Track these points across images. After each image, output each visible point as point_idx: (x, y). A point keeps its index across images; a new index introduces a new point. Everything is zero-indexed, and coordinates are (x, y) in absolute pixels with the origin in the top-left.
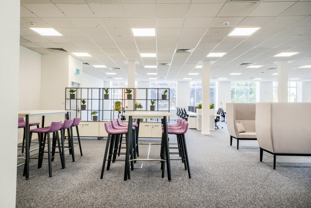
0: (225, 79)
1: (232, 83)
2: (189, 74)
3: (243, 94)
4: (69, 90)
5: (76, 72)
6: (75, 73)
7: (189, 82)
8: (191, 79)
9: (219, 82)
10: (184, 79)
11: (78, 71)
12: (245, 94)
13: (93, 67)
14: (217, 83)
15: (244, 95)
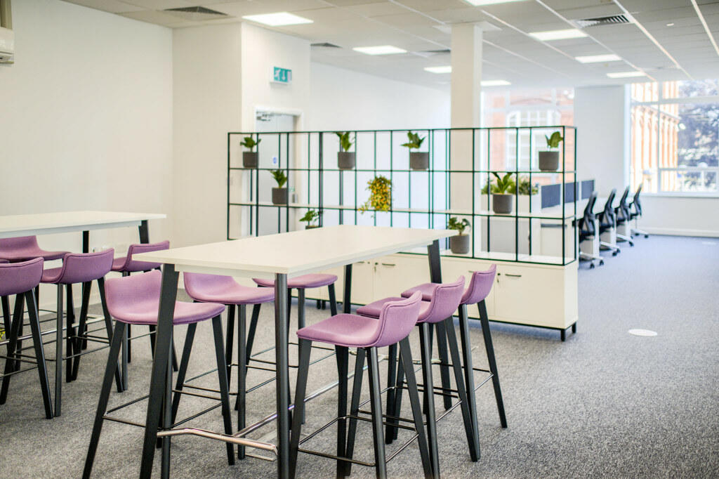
4: (241, 138)
5: (276, 78)
6: (271, 83)
11: (283, 75)
13: (355, 52)
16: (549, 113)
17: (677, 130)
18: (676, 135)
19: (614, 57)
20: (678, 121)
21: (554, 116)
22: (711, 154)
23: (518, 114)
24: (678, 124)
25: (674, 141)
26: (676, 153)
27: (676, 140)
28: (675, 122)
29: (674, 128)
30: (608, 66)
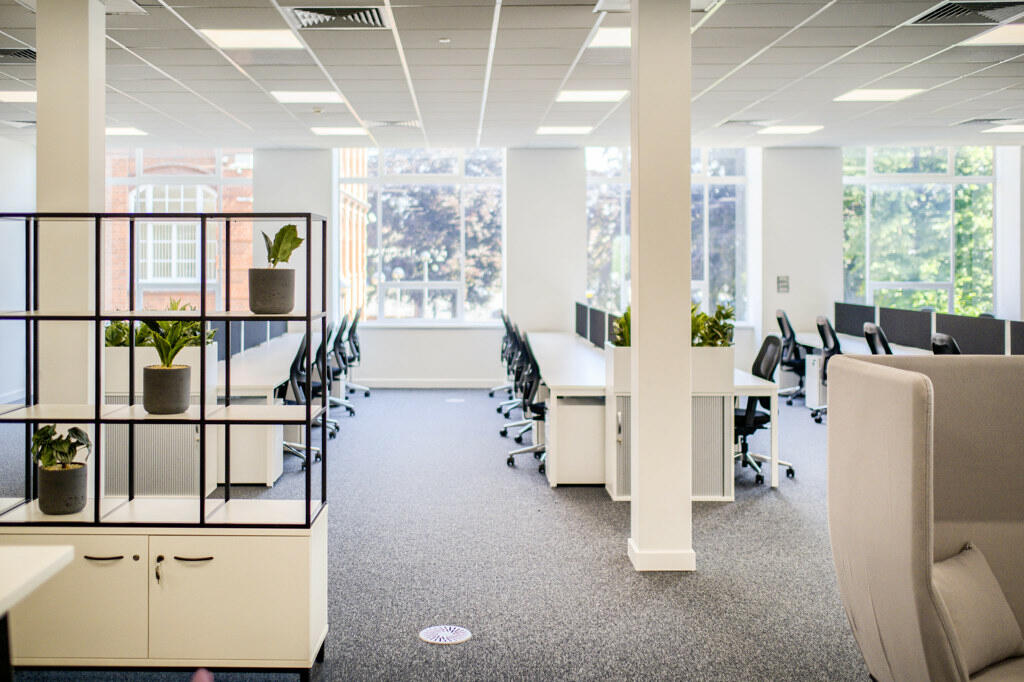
0: (804, 130)
1: (848, 154)
2: (565, 96)
3: (900, 212)
7: (576, 149)
8: (586, 130)
9: (769, 149)
10: (543, 130)
12: (909, 214)
14: (754, 158)
15: (905, 220)
16: (200, 189)
17: (367, 222)
18: (365, 228)
19: (334, 97)
20: (367, 210)
21: (206, 195)
22: (404, 255)
23: (149, 190)
24: (368, 214)
25: (363, 238)
26: (365, 255)
27: (366, 236)
28: (363, 211)
29: (363, 219)
30: (318, 112)
